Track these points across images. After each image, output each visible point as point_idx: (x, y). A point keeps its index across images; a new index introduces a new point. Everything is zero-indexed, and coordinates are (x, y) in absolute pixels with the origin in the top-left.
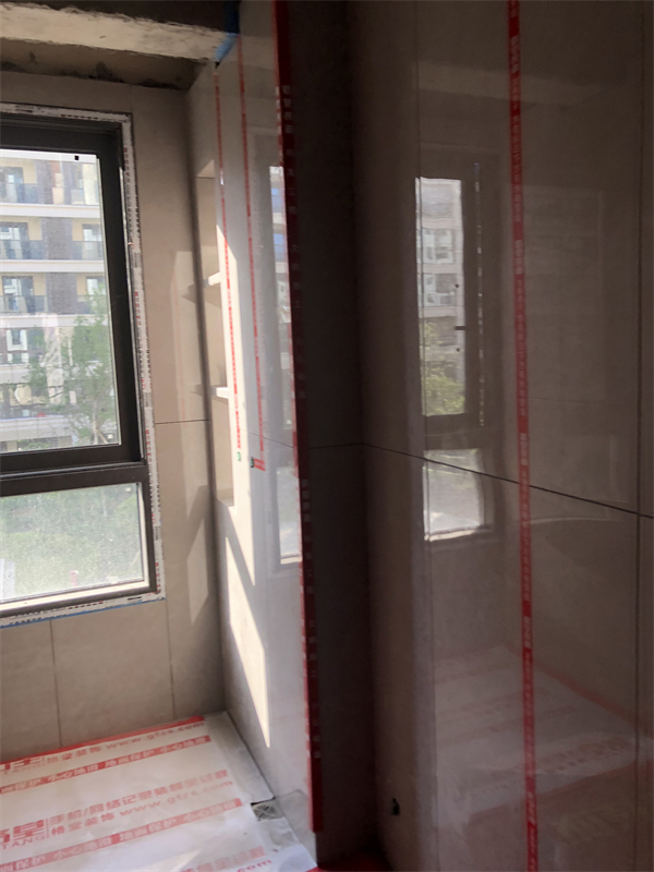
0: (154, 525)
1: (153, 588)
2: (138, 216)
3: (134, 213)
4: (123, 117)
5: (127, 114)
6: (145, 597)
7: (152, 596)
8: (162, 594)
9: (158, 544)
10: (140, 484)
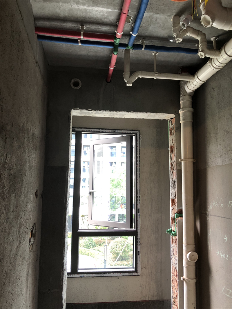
0: (138, 250)
1: (136, 271)
2: (140, 158)
3: (139, 157)
4: (138, 132)
5: (139, 131)
6: (134, 274)
7: (136, 274)
8: (139, 274)
9: (138, 256)
10: (135, 237)
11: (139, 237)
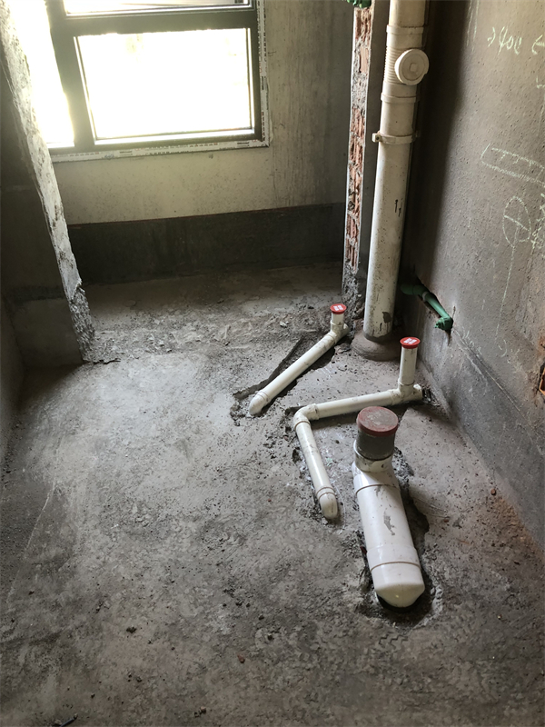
0: (261, 75)
6: (252, 143)
7: (258, 143)
8: (266, 142)
10: (249, 29)
11: (261, 32)
